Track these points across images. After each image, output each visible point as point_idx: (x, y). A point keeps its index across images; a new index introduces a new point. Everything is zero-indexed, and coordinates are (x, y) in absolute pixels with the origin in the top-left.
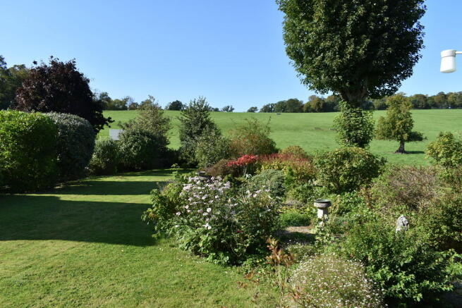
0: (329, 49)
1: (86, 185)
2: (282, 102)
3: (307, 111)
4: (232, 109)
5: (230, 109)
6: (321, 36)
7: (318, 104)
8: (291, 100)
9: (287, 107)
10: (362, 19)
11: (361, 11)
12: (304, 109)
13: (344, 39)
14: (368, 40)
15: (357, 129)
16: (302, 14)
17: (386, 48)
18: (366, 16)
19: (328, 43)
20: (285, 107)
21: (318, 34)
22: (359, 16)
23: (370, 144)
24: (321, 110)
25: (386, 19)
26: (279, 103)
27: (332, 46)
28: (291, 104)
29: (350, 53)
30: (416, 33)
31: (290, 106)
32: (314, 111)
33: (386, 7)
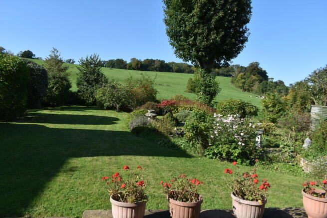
0: (200, 34)
1: (37, 116)
2: (112, 61)
3: (129, 69)
4: (73, 62)
5: (71, 61)
6: (195, 26)
7: (137, 64)
8: (119, 59)
9: (116, 64)
10: (221, 19)
11: (221, 14)
12: (127, 67)
13: (210, 30)
14: (223, 33)
15: (211, 87)
16: (183, 9)
17: (232, 39)
18: (224, 17)
19: (200, 31)
20: (114, 64)
21: (194, 24)
22: (220, 17)
23: (216, 97)
24: (139, 69)
25: (234, 22)
26: (110, 61)
27: (202, 33)
28: (119, 63)
29: (212, 39)
30: (244, 32)
31: (117, 64)
32: (134, 69)
33: (235, 14)
